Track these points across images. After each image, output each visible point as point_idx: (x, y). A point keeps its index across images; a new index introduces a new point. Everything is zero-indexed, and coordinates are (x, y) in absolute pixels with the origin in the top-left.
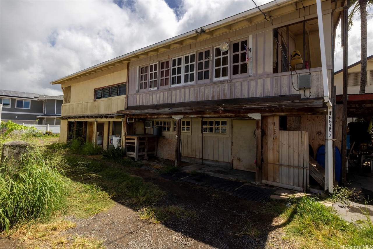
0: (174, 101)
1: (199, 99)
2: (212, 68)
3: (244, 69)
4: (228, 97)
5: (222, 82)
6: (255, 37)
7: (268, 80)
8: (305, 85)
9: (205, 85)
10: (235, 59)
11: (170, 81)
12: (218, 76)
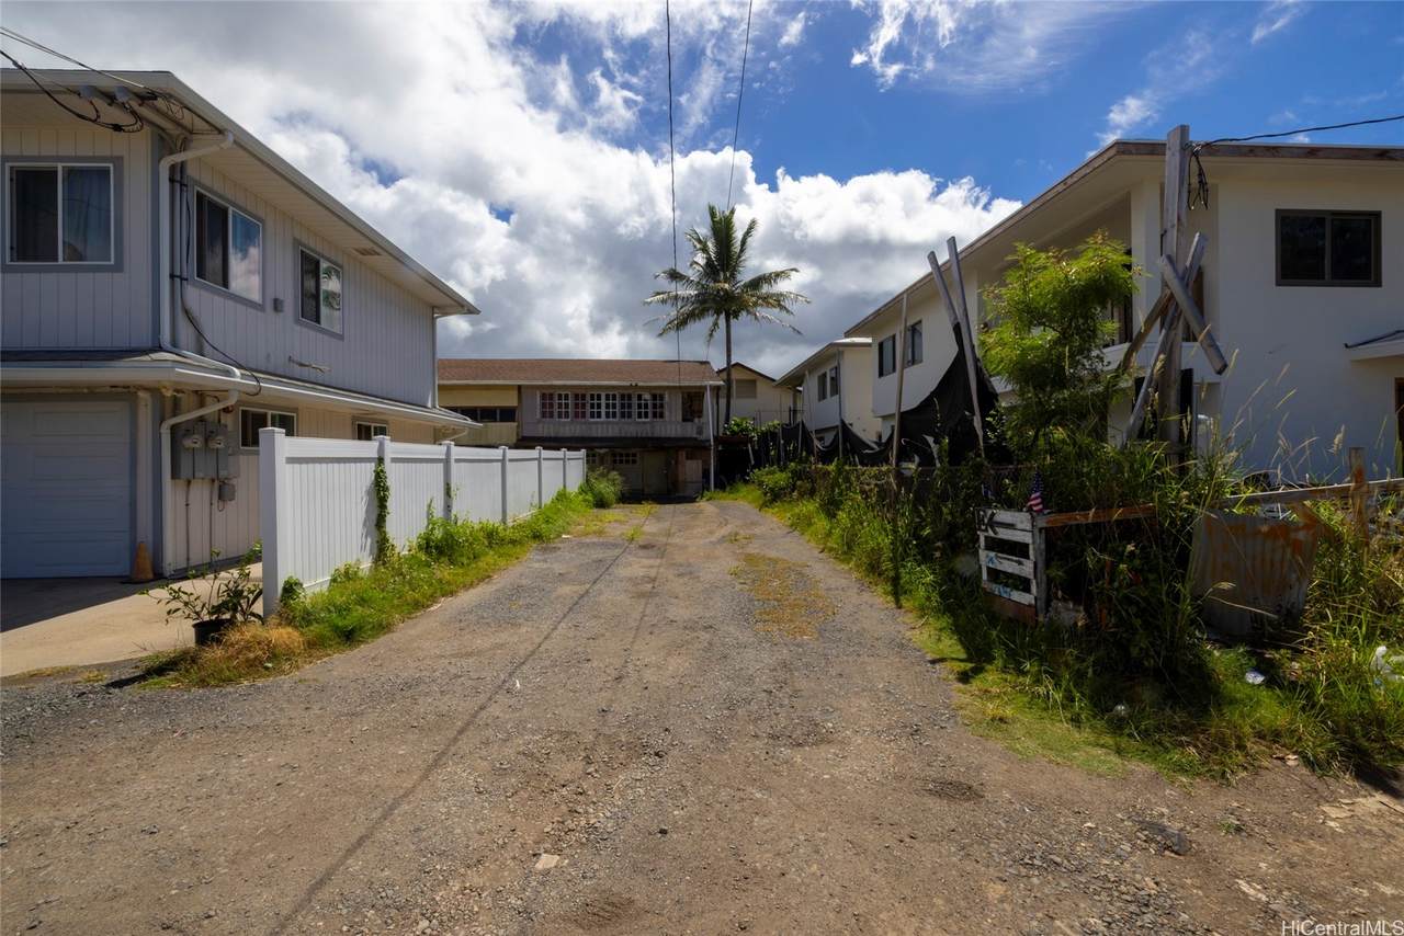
0: (595, 435)
1: (623, 435)
2: (635, 410)
3: (662, 416)
4: (650, 435)
5: (644, 423)
6: (670, 394)
7: (679, 427)
8: (700, 432)
9: (630, 424)
10: (655, 406)
11: (588, 414)
12: (640, 417)
